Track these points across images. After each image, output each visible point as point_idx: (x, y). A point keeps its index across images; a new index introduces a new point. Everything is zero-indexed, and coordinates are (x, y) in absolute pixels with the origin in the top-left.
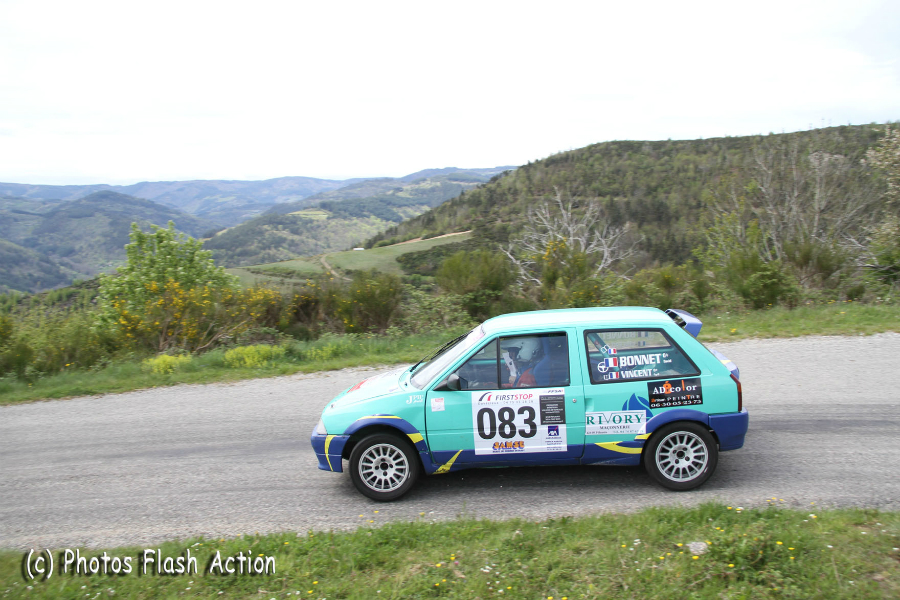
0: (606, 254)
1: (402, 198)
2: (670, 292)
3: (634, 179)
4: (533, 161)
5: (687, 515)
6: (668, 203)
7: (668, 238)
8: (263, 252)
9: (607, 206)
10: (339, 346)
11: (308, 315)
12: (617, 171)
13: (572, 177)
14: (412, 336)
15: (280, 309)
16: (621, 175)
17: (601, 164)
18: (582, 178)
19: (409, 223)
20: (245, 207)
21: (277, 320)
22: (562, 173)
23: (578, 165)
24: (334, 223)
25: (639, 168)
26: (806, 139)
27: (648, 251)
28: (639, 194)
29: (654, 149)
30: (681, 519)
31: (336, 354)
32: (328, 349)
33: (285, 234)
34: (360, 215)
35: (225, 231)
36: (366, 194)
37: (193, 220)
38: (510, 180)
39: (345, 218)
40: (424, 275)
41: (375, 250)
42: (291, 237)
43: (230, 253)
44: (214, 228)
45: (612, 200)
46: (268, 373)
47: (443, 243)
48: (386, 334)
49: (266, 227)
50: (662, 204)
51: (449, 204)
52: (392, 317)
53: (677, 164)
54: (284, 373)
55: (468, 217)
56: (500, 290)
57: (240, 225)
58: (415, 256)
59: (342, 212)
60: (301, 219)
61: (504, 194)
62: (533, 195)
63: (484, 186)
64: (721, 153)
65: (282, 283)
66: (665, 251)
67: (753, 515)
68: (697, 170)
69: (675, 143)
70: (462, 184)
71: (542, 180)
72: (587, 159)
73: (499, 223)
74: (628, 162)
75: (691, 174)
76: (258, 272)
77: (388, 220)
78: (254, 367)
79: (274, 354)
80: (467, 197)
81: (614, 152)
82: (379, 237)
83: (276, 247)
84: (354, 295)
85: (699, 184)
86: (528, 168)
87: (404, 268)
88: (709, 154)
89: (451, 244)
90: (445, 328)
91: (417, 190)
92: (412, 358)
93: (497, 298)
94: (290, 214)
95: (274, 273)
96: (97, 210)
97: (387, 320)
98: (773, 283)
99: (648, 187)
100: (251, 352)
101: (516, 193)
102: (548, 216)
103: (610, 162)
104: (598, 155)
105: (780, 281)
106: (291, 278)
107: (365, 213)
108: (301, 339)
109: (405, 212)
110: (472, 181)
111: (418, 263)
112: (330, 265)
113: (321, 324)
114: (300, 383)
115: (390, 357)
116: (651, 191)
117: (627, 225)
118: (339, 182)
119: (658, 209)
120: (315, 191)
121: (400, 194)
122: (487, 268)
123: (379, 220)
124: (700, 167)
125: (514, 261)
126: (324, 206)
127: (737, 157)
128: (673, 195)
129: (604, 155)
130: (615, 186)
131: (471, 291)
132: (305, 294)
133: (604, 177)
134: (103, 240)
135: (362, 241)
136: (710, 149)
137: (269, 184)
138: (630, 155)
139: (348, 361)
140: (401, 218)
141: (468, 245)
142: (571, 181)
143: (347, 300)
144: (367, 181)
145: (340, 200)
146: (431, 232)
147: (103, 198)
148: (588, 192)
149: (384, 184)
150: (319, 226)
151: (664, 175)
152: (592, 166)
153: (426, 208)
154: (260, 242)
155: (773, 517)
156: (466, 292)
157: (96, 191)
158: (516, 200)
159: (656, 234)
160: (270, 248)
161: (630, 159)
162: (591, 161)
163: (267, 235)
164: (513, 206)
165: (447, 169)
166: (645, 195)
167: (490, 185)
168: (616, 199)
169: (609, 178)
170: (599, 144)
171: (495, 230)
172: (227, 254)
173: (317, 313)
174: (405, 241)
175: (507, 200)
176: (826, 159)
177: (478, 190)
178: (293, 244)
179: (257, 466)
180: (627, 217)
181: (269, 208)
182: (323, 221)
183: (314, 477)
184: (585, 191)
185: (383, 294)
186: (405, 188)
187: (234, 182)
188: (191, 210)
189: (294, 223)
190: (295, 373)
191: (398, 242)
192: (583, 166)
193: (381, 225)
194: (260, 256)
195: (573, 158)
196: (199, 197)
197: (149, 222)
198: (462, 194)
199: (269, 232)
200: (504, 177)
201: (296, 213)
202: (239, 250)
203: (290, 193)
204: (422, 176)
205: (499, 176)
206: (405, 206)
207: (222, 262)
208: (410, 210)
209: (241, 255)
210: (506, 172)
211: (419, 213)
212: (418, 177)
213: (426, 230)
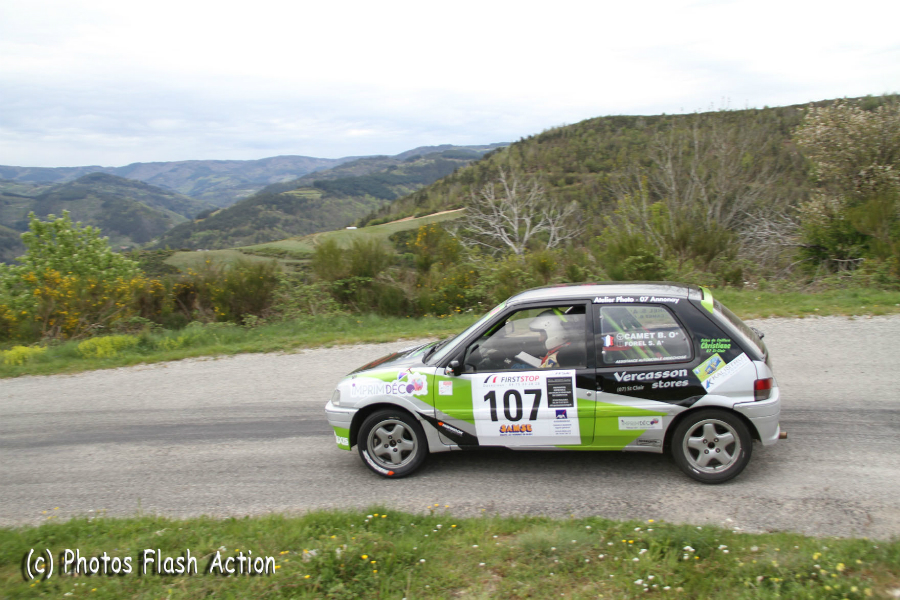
1: (396, 177)
3: (628, 154)
4: (525, 137)
8: (257, 232)
9: (600, 183)
12: (611, 147)
13: (566, 154)
16: (615, 150)
17: (595, 140)
18: (575, 154)
19: (402, 202)
20: (239, 187)
22: (556, 148)
23: (571, 141)
24: (328, 202)
25: (633, 144)
29: (648, 124)
31: (187, 344)
33: (279, 214)
34: (353, 194)
35: (218, 212)
36: (359, 173)
37: (186, 201)
38: (503, 156)
39: (339, 197)
41: (368, 229)
42: (285, 217)
43: (224, 233)
44: (208, 208)
45: (605, 176)
46: (113, 364)
49: (259, 207)
51: (442, 181)
54: (128, 363)
55: (460, 195)
56: (371, 276)
57: (234, 205)
58: (408, 235)
59: (336, 191)
60: (295, 197)
61: (497, 170)
62: (526, 171)
63: (477, 163)
69: (670, 117)
70: (456, 160)
71: (535, 156)
72: (580, 135)
74: (622, 138)
76: (250, 253)
77: (382, 198)
78: (103, 357)
79: (127, 344)
80: (459, 175)
81: (607, 128)
82: (373, 216)
83: (270, 227)
86: (521, 144)
87: (397, 247)
88: (703, 129)
91: (411, 168)
92: (254, 347)
93: (367, 285)
94: (282, 194)
95: (267, 253)
96: (89, 192)
100: (106, 343)
101: (508, 170)
103: (603, 137)
104: (591, 131)
106: (283, 258)
107: (361, 192)
109: (399, 190)
110: (466, 158)
118: (333, 161)
120: (310, 171)
121: (395, 172)
123: (373, 199)
126: (318, 185)
127: (732, 130)
129: (597, 131)
130: (609, 162)
131: (340, 278)
132: (183, 282)
133: (598, 152)
134: (95, 222)
135: (357, 221)
136: (705, 123)
137: (263, 163)
138: (623, 130)
140: (396, 196)
142: (564, 157)
144: (363, 159)
145: (334, 179)
146: (424, 210)
147: (97, 177)
148: (582, 168)
149: (378, 163)
150: (313, 206)
153: (421, 186)
154: (253, 223)
156: (337, 279)
157: (88, 173)
158: (508, 177)
160: (263, 228)
161: (624, 134)
162: (584, 136)
163: (261, 215)
165: (441, 146)
167: (485, 163)
168: (609, 175)
169: (603, 154)
170: (592, 120)
172: (220, 235)
174: (398, 219)
177: (471, 167)
178: (286, 223)
181: (263, 187)
182: (317, 200)
184: (578, 167)
186: (399, 166)
188: (184, 190)
189: (288, 202)
190: (138, 363)
191: (391, 221)
192: (577, 142)
193: (375, 204)
194: (255, 235)
195: (566, 133)
196: (193, 177)
197: (142, 203)
198: (456, 171)
199: (264, 212)
200: (496, 154)
201: (290, 192)
202: (233, 230)
203: (284, 172)
204: (417, 153)
205: (492, 153)
206: (400, 183)
207: (216, 243)
208: (405, 189)
209: (235, 235)
210: (499, 149)
211: (413, 191)
212: (412, 155)
213: (418, 209)
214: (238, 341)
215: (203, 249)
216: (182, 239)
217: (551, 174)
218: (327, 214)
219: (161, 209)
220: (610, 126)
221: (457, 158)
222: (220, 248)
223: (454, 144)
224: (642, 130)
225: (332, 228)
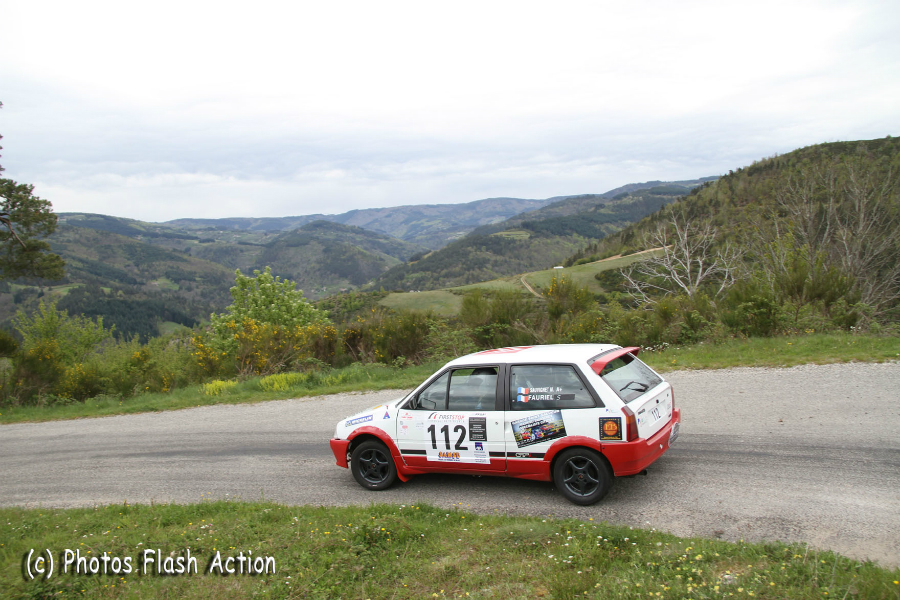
1: (604, 215)
4: (734, 170)
8: (467, 273)
13: (778, 184)
17: (810, 170)
19: (609, 240)
20: (449, 230)
22: (767, 181)
23: (784, 172)
24: (536, 242)
29: (870, 149)
33: (488, 255)
34: (561, 234)
35: (430, 254)
36: (566, 212)
37: (401, 244)
38: (711, 191)
39: (547, 237)
41: (575, 268)
42: (494, 258)
43: (435, 275)
44: (421, 251)
45: (821, 207)
47: (643, 260)
49: (469, 248)
51: (649, 219)
55: (668, 231)
57: (445, 247)
58: (615, 273)
59: (544, 231)
60: (503, 238)
61: (705, 206)
62: (735, 206)
63: (684, 199)
69: (895, 140)
70: (665, 197)
71: (745, 190)
72: (794, 166)
76: (460, 294)
77: (590, 237)
80: (667, 211)
81: (824, 156)
82: (580, 255)
83: (480, 268)
86: (732, 177)
87: (603, 285)
91: (619, 206)
94: (492, 235)
96: (312, 238)
101: (717, 204)
104: (805, 160)
107: (568, 231)
109: (607, 228)
110: (674, 194)
111: (617, 280)
112: (530, 285)
118: (541, 201)
120: (518, 212)
121: (602, 211)
123: (581, 238)
126: (526, 226)
129: (812, 160)
131: (481, 325)
134: (317, 266)
135: (565, 261)
137: (472, 206)
138: (842, 157)
140: (604, 234)
144: (570, 198)
145: (542, 219)
146: (631, 248)
147: (319, 224)
149: (586, 202)
150: (521, 246)
153: (628, 224)
154: (464, 264)
157: (311, 221)
158: (717, 212)
160: (473, 269)
161: (842, 161)
162: (798, 166)
163: (471, 257)
164: (715, 218)
165: (649, 183)
167: (693, 198)
170: (806, 148)
172: (432, 277)
174: (604, 258)
175: (708, 212)
177: (678, 203)
178: (495, 264)
181: (473, 229)
182: (525, 241)
186: (606, 204)
187: (438, 206)
188: (398, 235)
189: (497, 243)
191: (598, 259)
192: (791, 173)
193: (582, 242)
194: (465, 276)
195: (778, 164)
196: (406, 222)
197: (359, 248)
198: (663, 208)
199: (474, 253)
200: (705, 189)
201: (499, 234)
202: (444, 272)
203: (494, 214)
204: (625, 191)
205: (702, 187)
206: (608, 222)
207: (428, 284)
208: (612, 227)
209: (446, 276)
210: (707, 183)
211: (620, 229)
212: (618, 193)
213: (625, 247)
214: (386, 379)
215: (415, 290)
216: (396, 281)
217: (762, 207)
218: (535, 254)
219: (378, 253)
220: (827, 153)
221: (665, 194)
222: (432, 289)
223: (662, 180)
224: (863, 156)
225: (540, 268)
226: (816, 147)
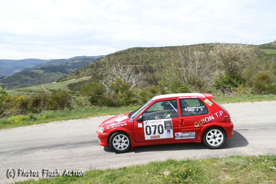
0: (134, 83)
1: (68, 66)
2: (154, 94)
3: (142, 59)
4: (110, 54)
5: (163, 163)
6: (153, 66)
7: (153, 77)
8: (21, 84)
9: (134, 68)
10: (48, 115)
11: (37, 105)
12: (137, 57)
13: (123, 59)
14: (73, 111)
15: (27, 103)
17: (132, 55)
18: (126, 59)
19: (71, 74)
20: (14, 69)
21: (26, 107)
22: (120, 57)
23: (124, 55)
24: (45, 74)
25: (143, 56)
26: (193, 47)
27: (147, 81)
28: (144, 64)
29: (148, 50)
30: (161, 165)
31: (47, 118)
32: (44, 116)
33: (29, 78)
34: (54, 71)
35: (7, 77)
36: (56, 64)
38: (103, 60)
39: (49, 72)
40: (76, 91)
41: (60, 83)
42: (31, 79)
43: (9, 84)
44: (3, 76)
46: (23, 125)
47: (82, 80)
48: (64, 110)
49: (22, 75)
50: (151, 67)
51: (84, 67)
52: (65, 104)
53: (155, 54)
54: (29, 124)
55: (90, 72)
56: (101, 95)
57: (13, 75)
58: (73, 84)
59: (48, 70)
60: (34, 72)
61: (102, 64)
62: (110, 64)
63: (95, 62)
64: (168, 51)
65: (28, 94)
66: (152, 81)
67: (182, 162)
68: (161, 57)
69: (154, 48)
70: (88, 61)
71: (113, 60)
72: (127, 53)
73: (100, 73)
74: (140, 54)
75: (159, 58)
76: (20, 91)
77: (64, 73)
78: (18, 123)
79: (25, 119)
80: (89, 65)
81: (136, 51)
82: (61, 79)
83: (26, 82)
84: (52, 98)
85: (162, 60)
86: (109, 56)
87: (69, 89)
88: (165, 52)
89: (85, 81)
90: (83, 107)
91: (73, 63)
92: (73, 118)
93: (100, 97)
94: (30, 71)
95: (25, 91)
97: (64, 106)
98: (185, 91)
99: (147, 62)
100: (17, 118)
101: (105, 64)
102: (115, 71)
103: (134, 54)
104: (131, 52)
105: (187, 90)
106: (31, 92)
107: (56, 71)
108: (35, 113)
109: (69, 70)
110: (91, 60)
111: (74, 87)
112: (45, 88)
113: (42, 108)
114: (35, 128)
115: (65, 118)
116: (147, 63)
117: (140, 73)
119: (150, 68)
120: (39, 64)
121: (68, 64)
122: (96, 88)
123: (61, 73)
124: (162, 55)
125: (105, 86)
126: (42, 68)
127: (173, 52)
128: (154, 64)
129: (133, 52)
130: (136, 61)
131: (91, 95)
132: (35, 98)
133: (133, 59)
135: (56, 80)
136: (165, 50)
137: (23, 61)
138: (141, 52)
139: (51, 119)
140: (68, 72)
141: (90, 81)
142: (122, 60)
143: (51, 100)
144: (57, 60)
145: (48, 66)
146: (78, 77)
148: (128, 63)
149: (62, 61)
150: (40, 75)
151: (151, 58)
152: (129, 55)
153: (76, 69)
154: (20, 81)
155: (189, 162)
156: (90, 96)
158: (105, 66)
159: (149, 76)
160: (24, 83)
161: (141, 53)
162: (128, 54)
163: (22, 78)
164: (105, 68)
165: (83, 56)
166: (145, 64)
167: (97, 61)
168: (136, 65)
170: (131, 48)
171: (99, 76)
173: (40, 104)
174: (70, 80)
175: (102, 66)
176: (199, 53)
177: (93, 63)
178: (32, 81)
179: (20, 157)
180: (140, 71)
181: (23, 69)
182: (42, 73)
183: (40, 159)
184: (127, 63)
185: (62, 97)
186: (69, 62)
187: (10, 60)
189: (32, 74)
190: (33, 124)
191: (67, 80)
192: (126, 55)
193: (61, 75)
194: (20, 85)
195: (123, 53)
198: (88, 64)
199: (23, 77)
200: (101, 59)
202: (12, 83)
203: (30, 64)
204: (75, 58)
206: (69, 68)
208: (71, 70)
209: (13, 85)
210: (102, 57)
211: (74, 71)
212: (73, 59)
213: (76, 76)
223: (87, 56)
224: (146, 52)
225: (48, 83)
226: (134, 48)
